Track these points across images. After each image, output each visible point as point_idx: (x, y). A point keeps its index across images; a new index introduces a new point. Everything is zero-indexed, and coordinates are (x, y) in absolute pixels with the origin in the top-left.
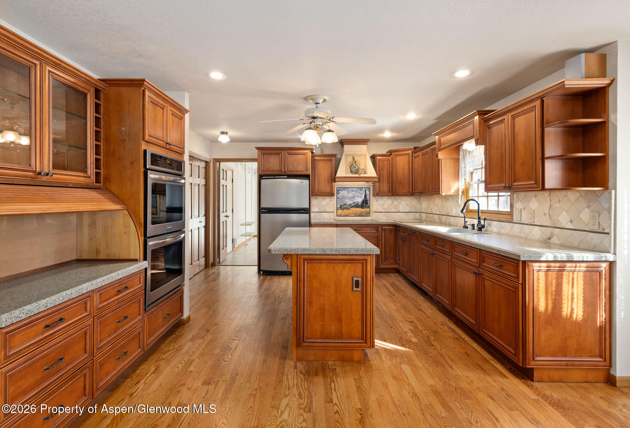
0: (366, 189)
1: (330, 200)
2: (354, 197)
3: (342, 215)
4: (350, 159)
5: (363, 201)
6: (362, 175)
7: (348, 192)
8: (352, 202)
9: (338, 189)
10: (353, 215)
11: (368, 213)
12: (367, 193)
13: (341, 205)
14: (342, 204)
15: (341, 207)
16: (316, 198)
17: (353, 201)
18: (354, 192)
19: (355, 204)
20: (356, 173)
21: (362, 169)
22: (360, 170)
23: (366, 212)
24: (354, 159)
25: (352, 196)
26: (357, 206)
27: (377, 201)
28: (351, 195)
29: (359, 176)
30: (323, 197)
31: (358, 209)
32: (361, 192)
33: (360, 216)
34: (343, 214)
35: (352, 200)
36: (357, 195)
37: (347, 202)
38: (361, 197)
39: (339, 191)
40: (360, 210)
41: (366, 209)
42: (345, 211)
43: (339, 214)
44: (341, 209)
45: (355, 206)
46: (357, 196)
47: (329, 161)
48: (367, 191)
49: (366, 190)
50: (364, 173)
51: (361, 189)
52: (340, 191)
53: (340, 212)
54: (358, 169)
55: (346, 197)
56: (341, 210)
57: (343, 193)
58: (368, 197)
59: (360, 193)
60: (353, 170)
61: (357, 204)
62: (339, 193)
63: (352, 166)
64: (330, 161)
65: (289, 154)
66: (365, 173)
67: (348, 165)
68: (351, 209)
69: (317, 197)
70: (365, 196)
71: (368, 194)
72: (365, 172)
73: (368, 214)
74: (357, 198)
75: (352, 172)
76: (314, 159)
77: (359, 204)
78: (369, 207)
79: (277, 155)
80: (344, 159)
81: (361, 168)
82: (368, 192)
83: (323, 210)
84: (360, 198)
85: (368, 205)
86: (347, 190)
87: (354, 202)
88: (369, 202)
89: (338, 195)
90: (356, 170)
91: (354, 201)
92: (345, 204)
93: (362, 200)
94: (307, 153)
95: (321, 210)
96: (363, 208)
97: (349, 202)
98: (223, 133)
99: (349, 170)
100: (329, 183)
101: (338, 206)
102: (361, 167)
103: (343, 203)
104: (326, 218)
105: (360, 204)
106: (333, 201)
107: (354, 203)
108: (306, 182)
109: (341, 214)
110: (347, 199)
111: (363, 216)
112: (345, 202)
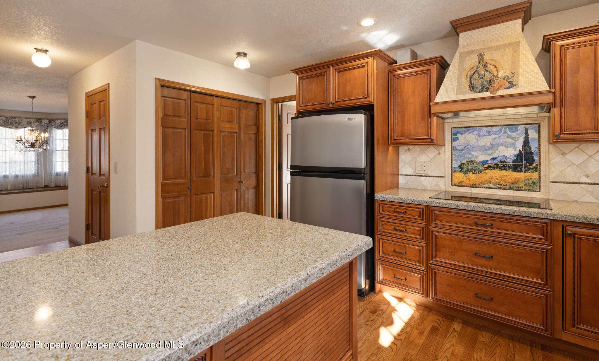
0: (527, 126)
1: (437, 152)
2: (493, 146)
3: (464, 184)
4: (474, 60)
5: (519, 155)
6: (500, 93)
7: (479, 136)
8: (488, 158)
9: (453, 130)
10: (491, 185)
11: (533, 183)
12: (530, 136)
13: (462, 164)
14: (465, 162)
15: (461, 167)
16: (409, 150)
17: (490, 155)
18: (494, 136)
19: (495, 161)
20: (484, 89)
21: (504, 79)
22: (497, 81)
23: (529, 179)
24: (481, 57)
25: (488, 144)
26: (502, 165)
27: (564, 154)
28: (486, 141)
29: (492, 95)
30: (423, 147)
31: (504, 173)
32: (513, 135)
33: (510, 189)
34: (466, 182)
35: (490, 152)
36: (502, 140)
37: (477, 157)
38: (514, 146)
39: (456, 134)
40: (510, 175)
41: (529, 174)
42: (472, 176)
43: (456, 181)
44: (461, 171)
45: (496, 167)
46: (502, 145)
47: (424, 73)
48: (530, 132)
49: (527, 130)
50: (508, 85)
51: (513, 127)
52: (459, 135)
53: (459, 176)
54: (490, 80)
55: (473, 147)
56: (462, 174)
57: (463, 139)
58: (534, 146)
59: (509, 137)
60: (478, 83)
61: (502, 162)
62: (458, 138)
63: (476, 76)
64: (427, 73)
65: (338, 72)
66: (511, 85)
67: (464, 74)
68: (486, 171)
69: (411, 147)
70: (526, 143)
71: (533, 139)
72: (511, 83)
73: (535, 186)
74: (501, 148)
75: (472, 88)
76: (394, 76)
77: (508, 161)
78: (537, 169)
79: (320, 77)
80: (457, 64)
81: (499, 76)
82: (533, 134)
83: (422, 173)
84: (509, 149)
85: (534, 165)
86: (475, 133)
87: (493, 156)
88: (536, 158)
89: (455, 144)
90: (485, 83)
91: (495, 155)
92: (471, 162)
93: (516, 153)
94: (367, 62)
95: (418, 172)
96: (519, 171)
97: (482, 158)
98: (239, 54)
99: (467, 84)
100: (423, 118)
101: (456, 165)
102: (501, 74)
103: (467, 160)
104: (429, 188)
105: (510, 161)
106: (442, 155)
107: (494, 159)
108: (360, 118)
109: (462, 182)
110: (475, 151)
111: (519, 189)
112: (470, 156)
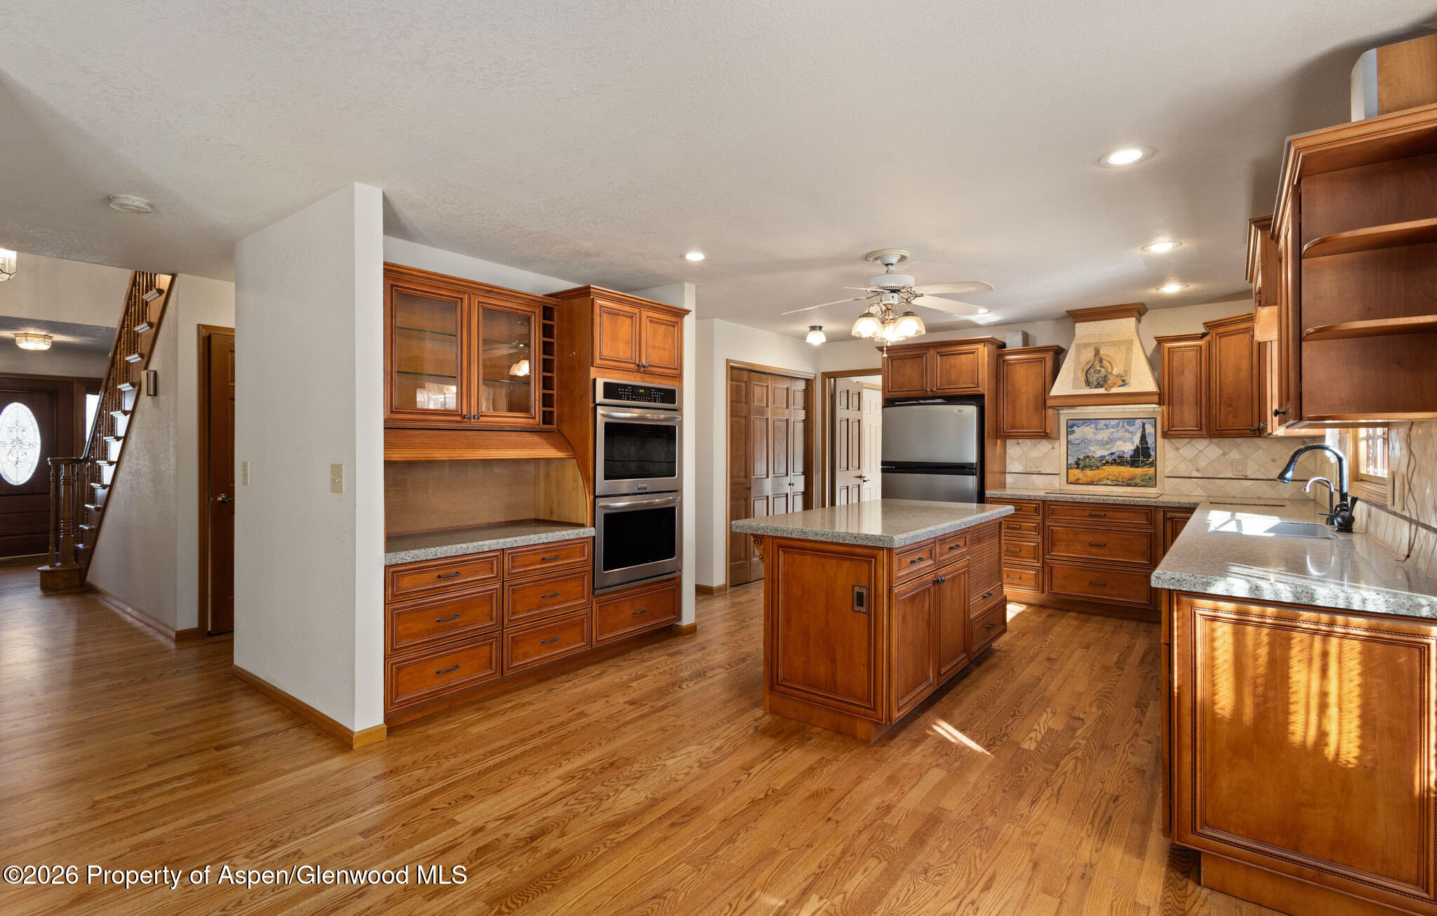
0: (1144, 421)
1: (1051, 446)
2: (1111, 441)
3: (1080, 482)
4: (1088, 355)
5: (1137, 450)
6: (1115, 390)
7: (1096, 429)
8: (1106, 453)
9: (1069, 422)
10: (1109, 482)
11: (1150, 479)
12: (1147, 431)
13: (1079, 459)
14: (1082, 457)
15: (1077, 463)
16: (1018, 443)
17: (1107, 450)
18: (1112, 430)
19: (1113, 457)
20: (1099, 386)
21: (1117, 376)
22: (1111, 377)
23: (1146, 475)
24: (1097, 352)
25: (1106, 438)
26: (1119, 461)
27: (1177, 449)
28: (1104, 435)
29: (1106, 392)
30: (1034, 441)
31: (1122, 469)
32: (1131, 429)
33: (1128, 485)
34: (1083, 479)
35: (1107, 447)
36: (1121, 434)
37: (1094, 452)
38: (1131, 440)
39: (1072, 427)
40: (1127, 471)
41: (1146, 469)
42: (1089, 473)
43: (1072, 478)
44: (1077, 468)
45: (1114, 462)
46: (1120, 439)
47: (1039, 361)
48: (1146, 426)
49: (1144, 424)
50: (1122, 383)
51: (1130, 421)
52: (1075, 428)
53: (1076, 473)
54: (1106, 376)
55: (1090, 441)
56: (1078, 471)
57: (1082, 432)
58: (1150, 441)
59: (1127, 431)
60: (1093, 379)
61: (1119, 457)
62: (1074, 431)
63: (1092, 371)
64: (1041, 361)
65: (941, 356)
66: (1124, 383)
67: (1081, 367)
68: (1104, 467)
69: (1020, 441)
70: (1143, 438)
71: (1150, 434)
72: (1123, 381)
73: (1151, 481)
74: (1119, 443)
75: (1088, 383)
76: (1004, 361)
77: (1126, 456)
78: (1153, 464)
79: (917, 360)
80: (1073, 356)
81: (1114, 373)
82: (1149, 429)
83: (1034, 470)
84: (1127, 444)
85: (1151, 460)
86: (1092, 425)
87: (1111, 452)
88: (1152, 453)
89: (1071, 437)
90: (1100, 379)
91: (1113, 450)
92: (1088, 457)
93: (1134, 448)
94: (977, 349)
95: (1029, 470)
96: (1136, 467)
97: (1099, 452)
98: (813, 328)
99: (1083, 379)
100: (1036, 410)
101: (1071, 461)
102: (1115, 371)
103: (1084, 455)
104: (1042, 487)
105: (1128, 456)
106: (1057, 450)
107: (1112, 454)
108: (971, 411)
109: (1078, 479)
110: (1092, 446)
111: (1136, 485)
112: (1087, 451)
